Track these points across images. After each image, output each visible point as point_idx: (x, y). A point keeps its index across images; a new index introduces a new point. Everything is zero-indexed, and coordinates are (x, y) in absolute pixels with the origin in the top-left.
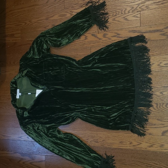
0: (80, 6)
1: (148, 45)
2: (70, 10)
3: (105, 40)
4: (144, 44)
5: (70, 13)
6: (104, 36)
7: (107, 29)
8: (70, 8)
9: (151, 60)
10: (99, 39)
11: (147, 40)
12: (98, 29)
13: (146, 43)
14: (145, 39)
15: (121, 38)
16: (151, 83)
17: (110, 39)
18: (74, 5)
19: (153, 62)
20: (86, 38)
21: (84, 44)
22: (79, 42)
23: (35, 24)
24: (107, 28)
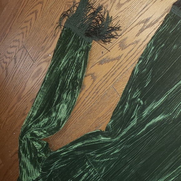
0: (52, 38)
2: (42, 57)
5: (46, 61)
6: (122, 46)
7: (118, 32)
8: (40, 53)
12: (103, 45)
17: (137, 42)
18: (43, 45)
20: (94, 78)
21: (97, 89)
22: (87, 94)
23: (8, 120)
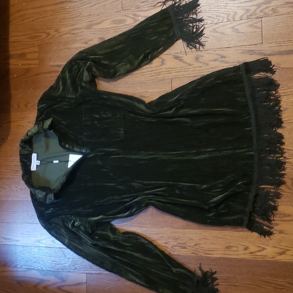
0: (151, 6)
1: (275, 77)
2: (132, 13)
3: (198, 67)
4: (269, 75)
5: (133, 19)
7: (201, 47)
8: (133, 8)
9: (282, 104)
10: (186, 65)
11: (274, 68)
12: (185, 46)
13: (273, 72)
14: (271, 67)
15: (227, 63)
16: (283, 144)
17: (207, 65)
18: (139, 4)
19: (285, 107)
20: (163, 63)
22: (150, 69)
23: (66, 35)
24: (203, 46)
